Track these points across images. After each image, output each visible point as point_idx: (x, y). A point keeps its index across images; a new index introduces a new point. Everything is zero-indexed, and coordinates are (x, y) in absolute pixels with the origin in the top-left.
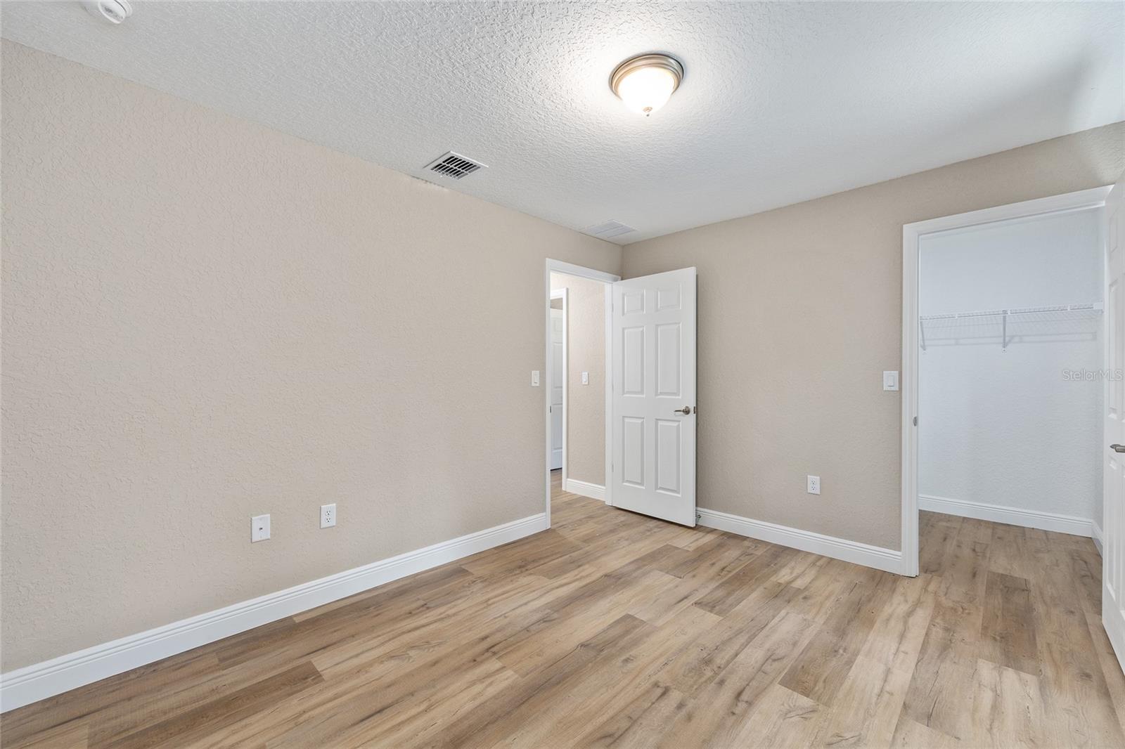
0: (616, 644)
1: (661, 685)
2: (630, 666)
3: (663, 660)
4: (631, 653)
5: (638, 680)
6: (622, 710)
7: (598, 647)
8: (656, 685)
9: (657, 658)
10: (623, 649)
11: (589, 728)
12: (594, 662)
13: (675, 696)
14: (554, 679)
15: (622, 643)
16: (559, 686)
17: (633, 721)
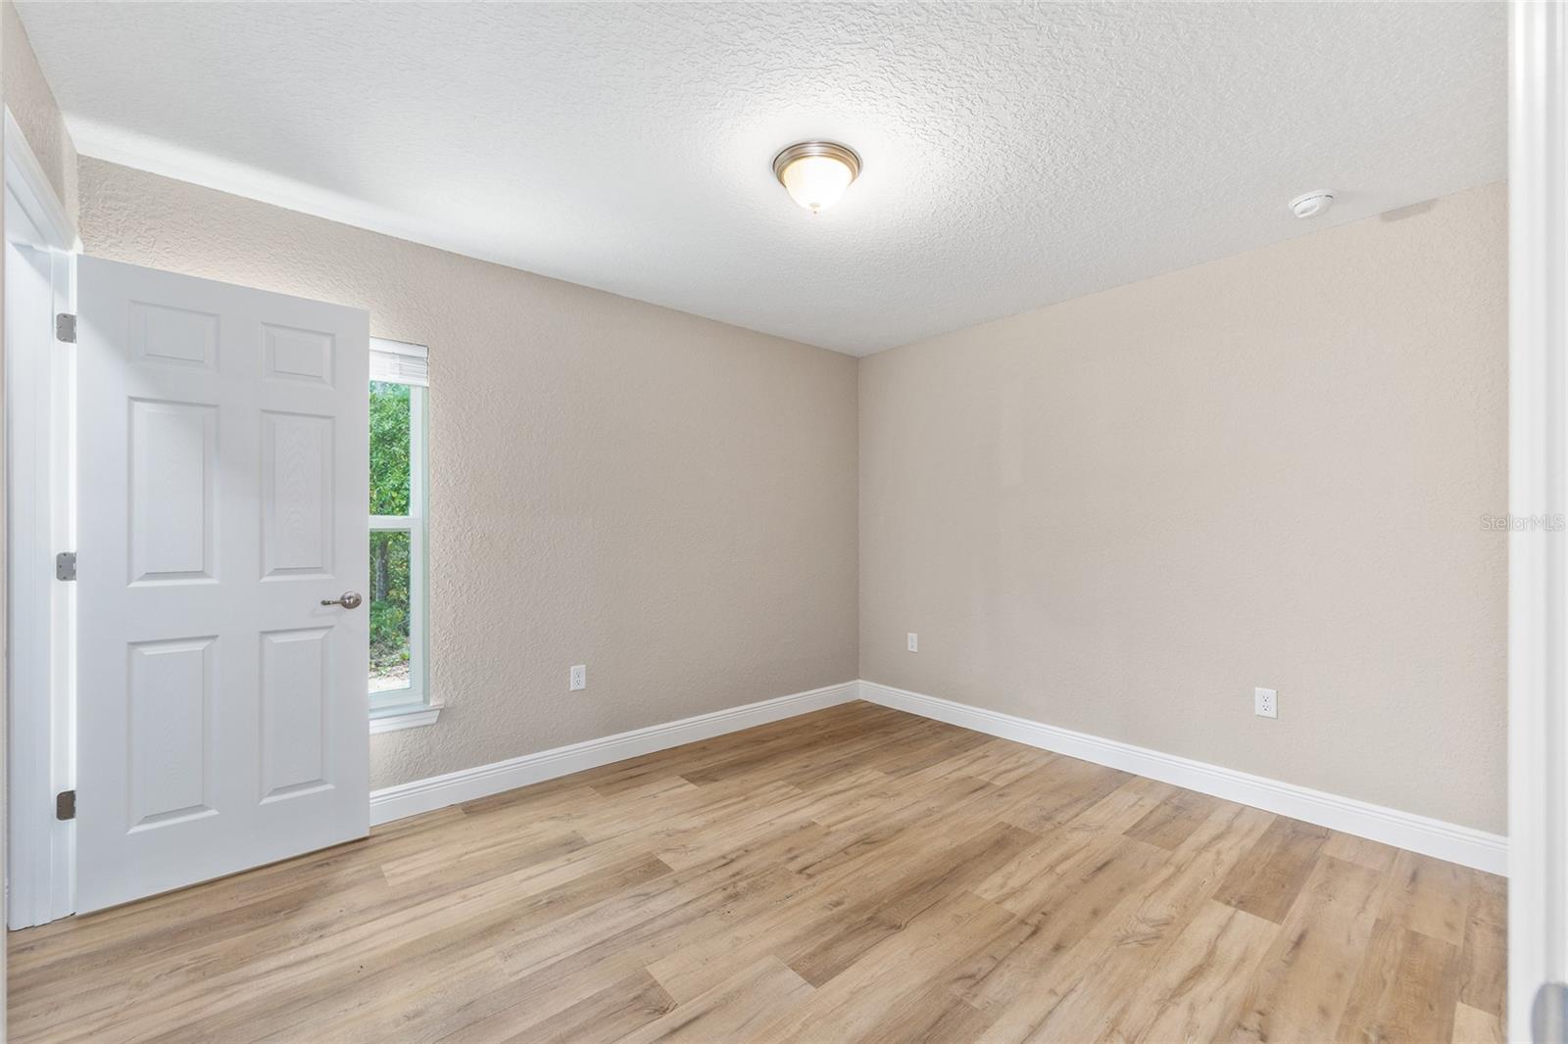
0: (847, 928)
1: (805, 876)
2: (834, 898)
3: (790, 902)
4: (829, 913)
5: (829, 882)
6: (850, 860)
7: (875, 924)
8: (810, 876)
9: (798, 904)
10: (839, 920)
11: (885, 849)
12: (881, 904)
13: (794, 866)
14: (930, 887)
15: (840, 928)
16: (921, 881)
17: (845, 851)
